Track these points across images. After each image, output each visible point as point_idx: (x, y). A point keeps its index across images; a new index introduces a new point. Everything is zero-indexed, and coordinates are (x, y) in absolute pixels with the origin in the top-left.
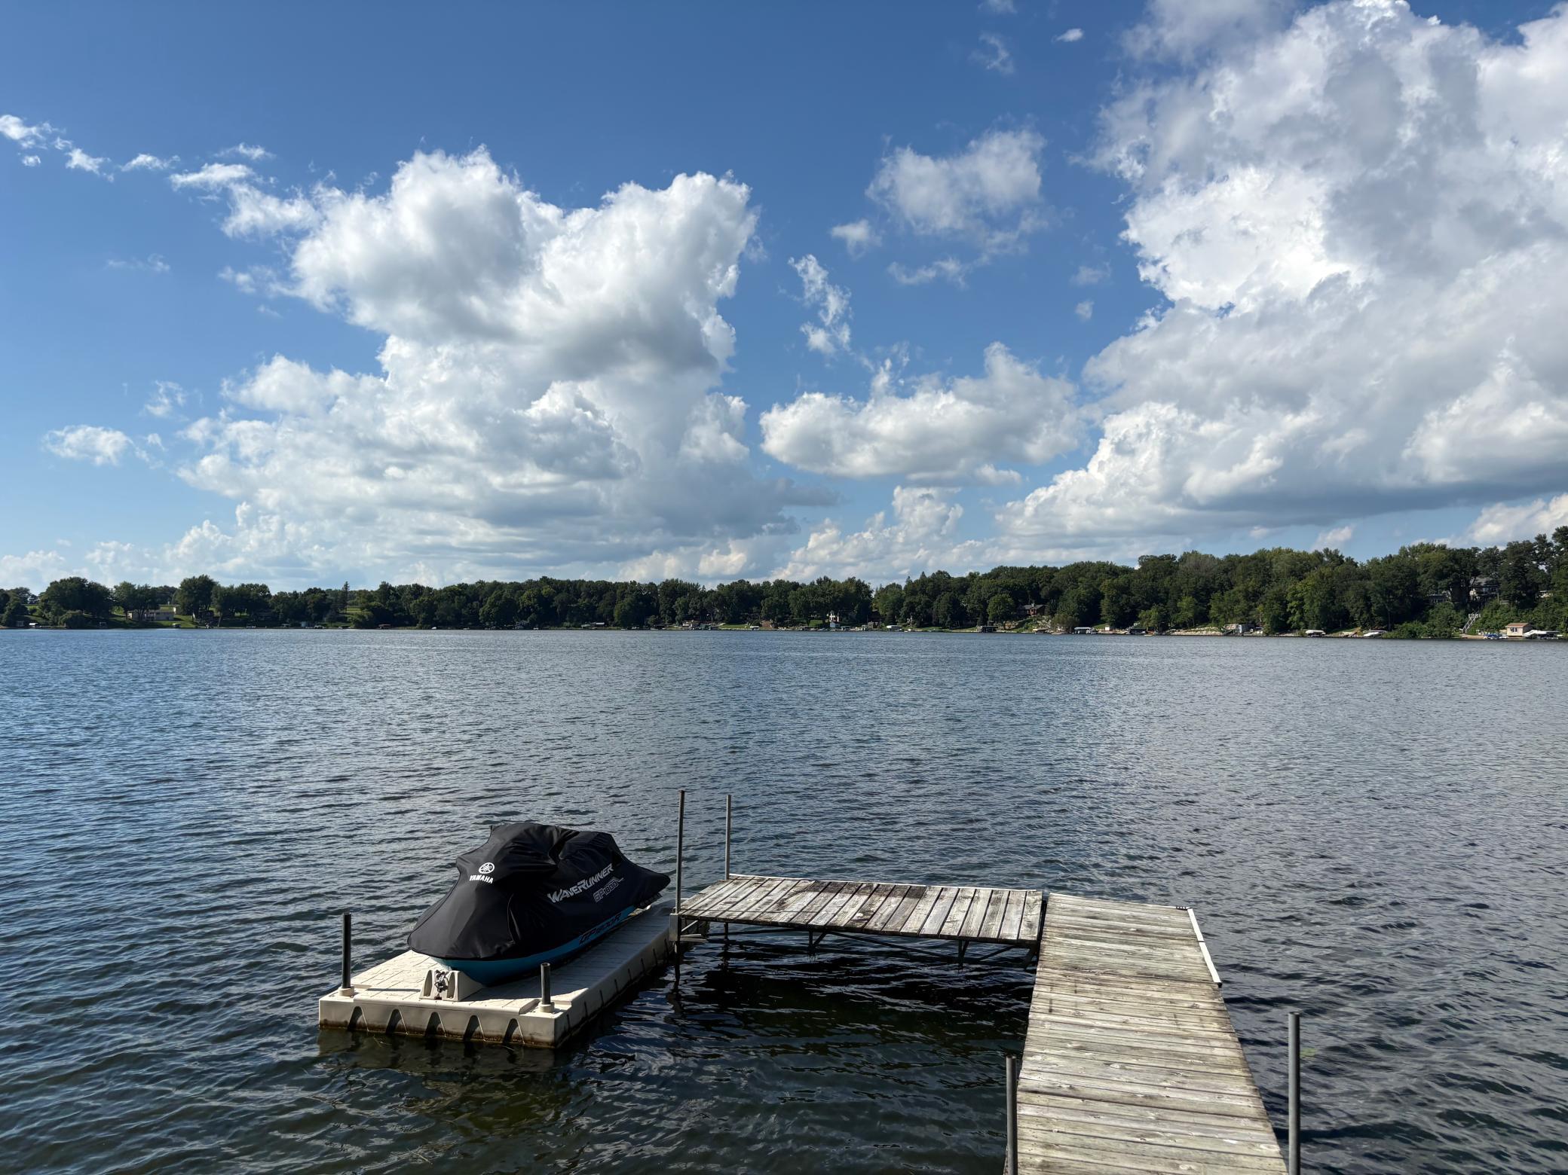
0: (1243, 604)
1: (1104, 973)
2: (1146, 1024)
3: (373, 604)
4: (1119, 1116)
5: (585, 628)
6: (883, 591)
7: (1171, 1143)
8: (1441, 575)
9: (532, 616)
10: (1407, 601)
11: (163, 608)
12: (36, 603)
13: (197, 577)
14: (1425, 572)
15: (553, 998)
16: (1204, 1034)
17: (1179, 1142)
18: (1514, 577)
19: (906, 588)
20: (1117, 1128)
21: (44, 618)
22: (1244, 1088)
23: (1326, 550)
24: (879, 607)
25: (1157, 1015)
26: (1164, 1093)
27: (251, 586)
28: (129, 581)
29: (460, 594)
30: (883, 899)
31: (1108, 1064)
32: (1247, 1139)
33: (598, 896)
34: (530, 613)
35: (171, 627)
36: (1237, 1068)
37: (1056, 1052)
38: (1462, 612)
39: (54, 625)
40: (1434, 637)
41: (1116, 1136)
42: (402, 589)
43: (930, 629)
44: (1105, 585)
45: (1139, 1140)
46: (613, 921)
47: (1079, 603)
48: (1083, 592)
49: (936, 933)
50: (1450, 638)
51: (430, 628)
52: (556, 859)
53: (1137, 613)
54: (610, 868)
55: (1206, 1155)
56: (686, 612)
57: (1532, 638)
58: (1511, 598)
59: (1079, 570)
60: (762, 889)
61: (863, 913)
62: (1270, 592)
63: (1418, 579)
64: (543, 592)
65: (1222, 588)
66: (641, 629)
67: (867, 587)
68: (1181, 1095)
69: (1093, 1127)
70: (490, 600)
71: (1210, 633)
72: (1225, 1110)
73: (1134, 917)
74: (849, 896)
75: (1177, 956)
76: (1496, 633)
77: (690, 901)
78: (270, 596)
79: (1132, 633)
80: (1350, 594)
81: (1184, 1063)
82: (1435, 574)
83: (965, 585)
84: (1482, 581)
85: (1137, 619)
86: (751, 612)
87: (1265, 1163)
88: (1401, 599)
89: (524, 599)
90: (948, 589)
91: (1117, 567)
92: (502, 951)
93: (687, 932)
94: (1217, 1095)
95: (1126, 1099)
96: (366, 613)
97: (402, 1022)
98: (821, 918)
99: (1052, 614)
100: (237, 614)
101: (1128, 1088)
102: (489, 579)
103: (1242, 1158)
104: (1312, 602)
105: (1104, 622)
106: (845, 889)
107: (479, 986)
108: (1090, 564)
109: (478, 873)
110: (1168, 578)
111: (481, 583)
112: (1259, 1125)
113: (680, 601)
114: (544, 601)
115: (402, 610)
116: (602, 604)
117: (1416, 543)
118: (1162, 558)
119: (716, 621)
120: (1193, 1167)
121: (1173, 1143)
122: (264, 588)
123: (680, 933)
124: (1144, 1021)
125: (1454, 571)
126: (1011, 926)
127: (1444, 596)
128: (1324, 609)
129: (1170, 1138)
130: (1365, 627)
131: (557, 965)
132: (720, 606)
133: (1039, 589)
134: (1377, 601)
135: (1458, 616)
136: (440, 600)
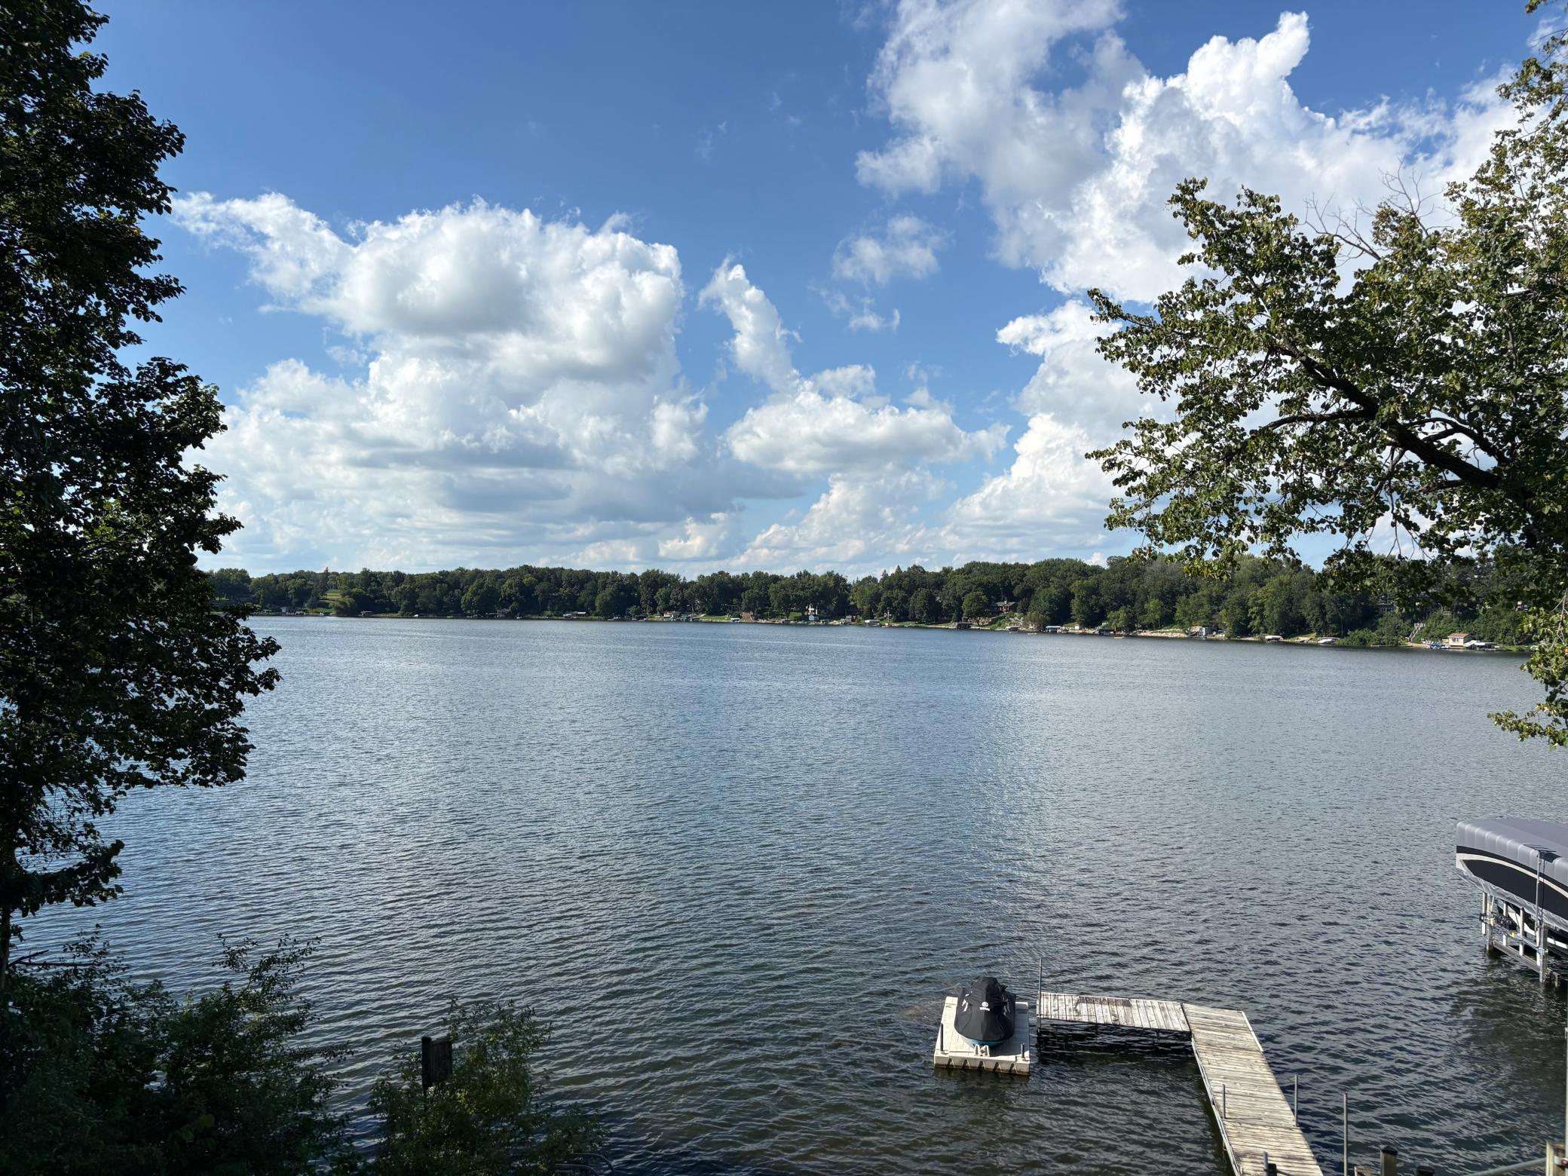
0: (1207, 608)
1: (1222, 1047)
2: (1242, 1068)
3: (355, 589)
5: (566, 619)
6: (860, 585)
9: (514, 604)
10: (1359, 609)
16: (1262, 1073)
19: (882, 582)
22: (1278, 1090)
24: (857, 600)
25: (1245, 1065)
26: (1254, 1092)
27: (231, 571)
29: (441, 581)
32: (1281, 1106)
34: (511, 602)
36: (1275, 1084)
38: (1409, 621)
40: (1382, 646)
42: (383, 575)
43: (907, 624)
44: (1075, 586)
47: (1050, 603)
48: (1054, 591)
50: (1396, 645)
51: (412, 616)
53: (1105, 613)
55: (1272, 1110)
56: (668, 603)
57: (1472, 650)
58: (1454, 610)
59: (1050, 568)
62: (1233, 597)
64: (525, 581)
65: (1187, 592)
66: (622, 619)
67: (844, 580)
68: (1260, 1093)
70: (472, 588)
71: (1175, 635)
72: (1274, 1098)
75: (1245, 1039)
76: (1438, 643)
78: (250, 581)
79: (1101, 634)
80: (1307, 602)
81: (1259, 1082)
83: (941, 580)
85: (1105, 619)
86: (732, 604)
88: (1354, 608)
89: (505, 588)
90: (923, 585)
91: (1087, 568)
94: (1270, 1093)
96: (348, 600)
99: (1024, 612)
102: (470, 566)
104: (1272, 608)
105: (1073, 621)
108: (1060, 562)
110: (1136, 580)
111: (463, 570)
113: (661, 591)
114: (526, 590)
115: (383, 597)
116: (583, 593)
119: (697, 613)
122: (245, 573)
126: (1177, 1025)
127: (1392, 605)
128: (1283, 615)
130: (1319, 634)
132: (701, 598)
133: (1012, 587)
134: (1331, 610)
135: (1405, 625)
136: (422, 587)
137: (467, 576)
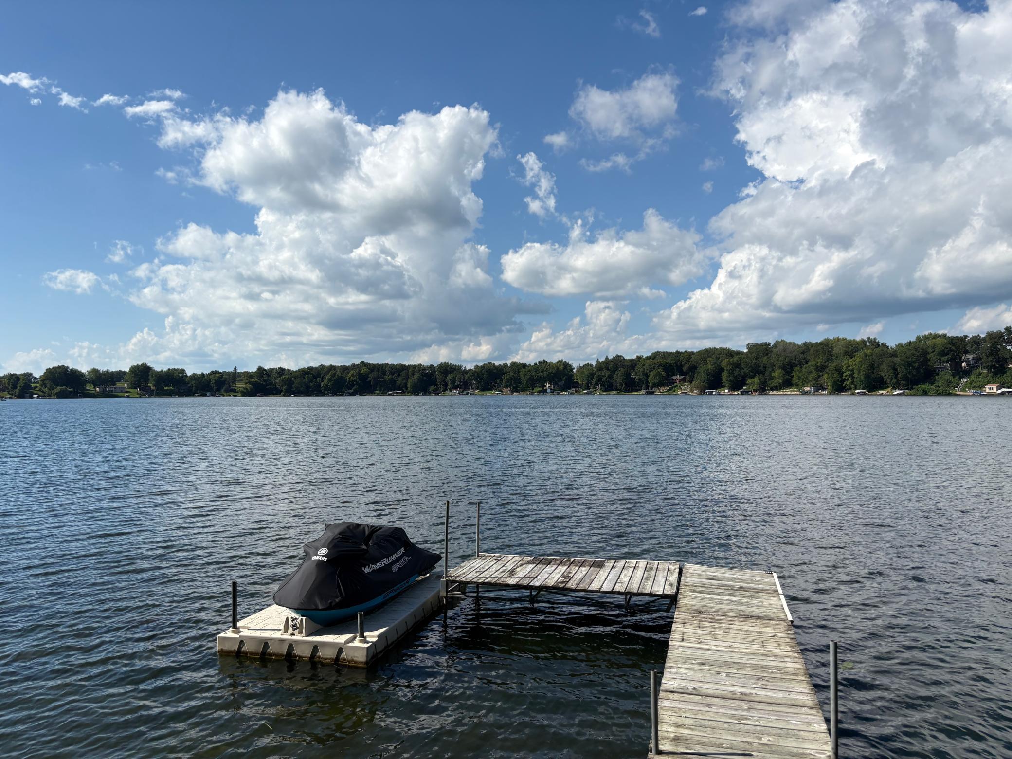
0: (814, 374)
1: (718, 615)
2: (744, 647)
3: (253, 380)
4: (725, 707)
5: (389, 395)
6: (581, 369)
7: (757, 723)
8: (943, 353)
9: (355, 387)
10: (922, 370)
11: (118, 385)
12: (37, 382)
13: (140, 364)
14: (933, 352)
15: (366, 634)
16: (781, 653)
17: (763, 723)
18: (991, 354)
19: (596, 366)
20: (723, 715)
21: (43, 392)
22: (805, 688)
23: (869, 338)
24: (578, 379)
25: (751, 642)
26: (754, 692)
27: (174, 369)
28: (96, 367)
29: (309, 373)
30: (577, 568)
31: (719, 673)
32: (807, 720)
33: (395, 568)
34: (353, 385)
35: (124, 397)
36: (801, 675)
37: (685, 666)
38: (957, 377)
39: (49, 396)
40: (939, 394)
41: (722, 719)
42: (271, 370)
43: (611, 393)
44: (725, 362)
45: (736, 722)
46: (405, 584)
47: (708, 375)
48: (710, 367)
49: (610, 590)
50: (949, 394)
51: (290, 396)
52: (367, 545)
53: (746, 380)
54: (403, 550)
55: (779, 731)
56: (454, 383)
57: (1003, 394)
58: (989, 368)
59: (708, 353)
60: (500, 562)
61: (565, 577)
62: (832, 366)
63: (929, 356)
64: (362, 372)
65: (801, 364)
66: (425, 394)
67: (570, 366)
68: (764, 693)
69: (708, 714)
70: (328, 377)
71: (793, 393)
72: (793, 702)
73: (738, 578)
74: (555, 567)
75: (765, 604)
76: (979, 391)
77: (454, 571)
78: (186, 376)
79: (742, 393)
80: (884, 367)
81: (768, 672)
82: (939, 353)
83: (634, 364)
84: (970, 357)
85: (745, 384)
86: (496, 383)
87: (817, 736)
88: (918, 369)
89: (350, 376)
90: (623, 367)
91: (732, 351)
92: (333, 604)
93: (453, 590)
94: (787, 693)
95: (730, 696)
96: (248, 386)
97: (270, 650)
98: (537, 581)
99: (691, 382)
100: (166, 388)
101: (731, 689)
102: (327, 363)
103: (802, 732)
104: (859, 372)
105: (724, 387)
106: (553, 562)
107: (319, 627)
108: (715, 349)
109: (317, 555)
110: (765, 358)
111: (322, 366)
112: (814, 712)
113: (450, 376)
114: (363, 378)
115: (271, 384)
116: (400, 379)
117: (927, 333)
118: (761, 345)
119: (474, 389)
120: (771, 739)
121: (758, 724)
122: (183, 371)
123: (447, 592)
124: (743, 646)
125: (953, 351)
126: (659, 585)
127: (945, 367)
128: (867, 376)
129: (757, 720)
130: (894, 388)
131: (368, 613)
132: (476, 379)
133: (682, 366)
134: (902, 371)
135: (954, 380)
136: (296, 377)
137: (325, 370)
